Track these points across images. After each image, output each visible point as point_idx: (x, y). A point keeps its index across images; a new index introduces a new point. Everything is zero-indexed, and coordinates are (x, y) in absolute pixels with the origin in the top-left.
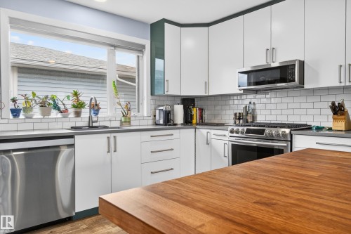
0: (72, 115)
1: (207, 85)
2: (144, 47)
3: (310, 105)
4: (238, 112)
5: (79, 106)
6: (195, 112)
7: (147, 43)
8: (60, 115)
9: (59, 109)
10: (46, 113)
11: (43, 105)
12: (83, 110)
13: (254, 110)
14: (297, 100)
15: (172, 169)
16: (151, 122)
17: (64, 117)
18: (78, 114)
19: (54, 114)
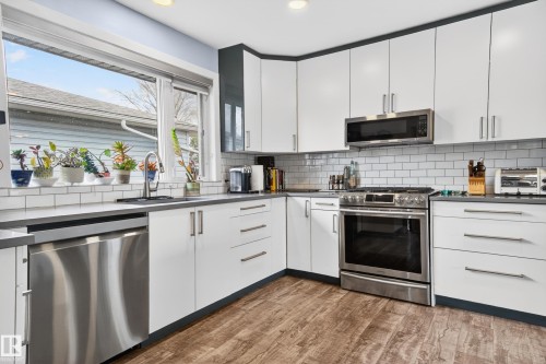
0: (115, 181)
1: (296, 138)
2: (210, 82)
3: (432, 165)
4: (336, 174)
5: (126, 167)
6: (274, 174)
7: (215, 76)
8: (97, 181)
9: (95, 171)
10: (75, 179)
11: (69, 165)
12: (132, 173)
13: (356, 172)
14: (414, 158)
15: (264, 253)
16: (221, 190)
17: (104, 184)
18: (125, 179)
19: (88, 179)
